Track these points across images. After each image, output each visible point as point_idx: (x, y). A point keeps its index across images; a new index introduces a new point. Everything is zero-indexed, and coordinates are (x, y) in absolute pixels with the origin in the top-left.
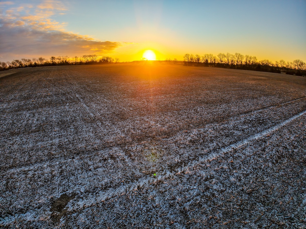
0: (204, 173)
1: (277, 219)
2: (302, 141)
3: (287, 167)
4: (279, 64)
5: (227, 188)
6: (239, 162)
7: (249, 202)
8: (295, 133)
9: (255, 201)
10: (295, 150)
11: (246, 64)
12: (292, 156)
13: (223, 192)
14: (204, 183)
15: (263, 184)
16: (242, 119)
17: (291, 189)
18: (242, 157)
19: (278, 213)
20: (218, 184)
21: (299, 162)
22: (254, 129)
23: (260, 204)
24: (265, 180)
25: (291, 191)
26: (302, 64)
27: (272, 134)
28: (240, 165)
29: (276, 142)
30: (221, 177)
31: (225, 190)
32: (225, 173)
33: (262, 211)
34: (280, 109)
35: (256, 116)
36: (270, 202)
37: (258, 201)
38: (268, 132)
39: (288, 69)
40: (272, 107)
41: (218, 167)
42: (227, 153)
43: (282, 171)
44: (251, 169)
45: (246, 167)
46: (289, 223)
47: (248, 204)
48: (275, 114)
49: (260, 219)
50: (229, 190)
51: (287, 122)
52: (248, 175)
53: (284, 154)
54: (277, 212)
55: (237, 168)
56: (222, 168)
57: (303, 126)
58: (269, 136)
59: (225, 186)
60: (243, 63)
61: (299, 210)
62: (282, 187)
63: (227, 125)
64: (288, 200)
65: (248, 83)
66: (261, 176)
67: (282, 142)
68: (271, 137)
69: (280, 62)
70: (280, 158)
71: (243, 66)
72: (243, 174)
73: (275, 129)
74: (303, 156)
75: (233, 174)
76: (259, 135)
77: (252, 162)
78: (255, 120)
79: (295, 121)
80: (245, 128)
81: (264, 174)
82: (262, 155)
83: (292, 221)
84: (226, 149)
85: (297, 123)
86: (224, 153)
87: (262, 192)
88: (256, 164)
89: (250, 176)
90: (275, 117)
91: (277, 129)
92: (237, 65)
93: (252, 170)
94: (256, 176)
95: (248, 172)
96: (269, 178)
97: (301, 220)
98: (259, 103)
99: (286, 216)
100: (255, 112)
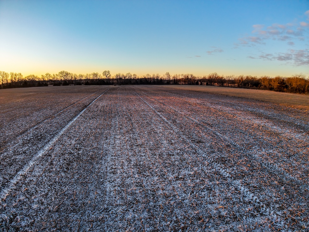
0: (5, 216)
1: (95, 217)
2: (83, 141)
3: (79, 169)
4: (45, 77)
5: (34, 218)
6: (33, 186)
7: (62, 218)
8: (74, 137)
9: (66, 213)
10: (80, 152)
11: (12, 82)
12: (79, 158)
13: (33, 224)
14: (11, 225)
15: (65, 195)
16: (19, 141)
17: (91, 186)
18: (34, 180)
19: (92, 211)
20: (25, 219)
21: (87, 161)
22: (35, 148)
23: (72, 213)
24: (65, 191)
25: (92, 188)
26: (67, 74)
27: (54, 146)
28: (35, 188)
29: (60, 152)
30: (24, 210)
31: (34, 221)
32: (25, 204)
33: (77, 219)
34: (54, 120)
35: (33, 134)
36: (79, 207)
37: (68, 212)
38: (49, 145)
39: (55, 81)
40: (46, 120)
41: (16, 202)
42: (17, 183)
43: (76, 175)
44: (47, 188)
45: (42, 188)
46: (106, 213)
47: (62, 221)
48: (51, 126)
49: (80, 226)
50: (38, 218)
51: (64, 129)
52: (47, 194)
53: (71, 160)
54: (90, 211)
55: (34, 193)
56: (20, 201)
57: (80, 128)
58: (51, 149)
59: (31, 217)
60: (9, 81)
61: (108, 199)
62: (83, 188)
63: (6, 153)
64: (94, 196)
65: (17, 102)
66: (59, 189)
67: (66, 149)
68: (54, 149)
69: (46, 76)
70: (70, 164)
71: (9, 84)
72: (43, 196)
73: (55, 141)
74: (89, 154)
75: (33, 201)
76: (42, 151)
77: (46, 180)
78: (33, 139)
79: (71, 126)
80: (25, 149)
81: (61, 185)
82: (52, 169)
83: (108, 210)
84: (15, 179)
85: (73, 128)
86: (14, 184)
87: (68, 202)
88: (50, 180)
89: (50, 194)
90: (51, 129)
91: (57, 139)
92: (3, 84)
93: (49, 188)
94: (55, 191)
95: (46, 192)
96: (67, 187)
97: (115, 205)
98: (33, 120)
99: (100, 210)
100: (31, 130)
